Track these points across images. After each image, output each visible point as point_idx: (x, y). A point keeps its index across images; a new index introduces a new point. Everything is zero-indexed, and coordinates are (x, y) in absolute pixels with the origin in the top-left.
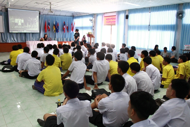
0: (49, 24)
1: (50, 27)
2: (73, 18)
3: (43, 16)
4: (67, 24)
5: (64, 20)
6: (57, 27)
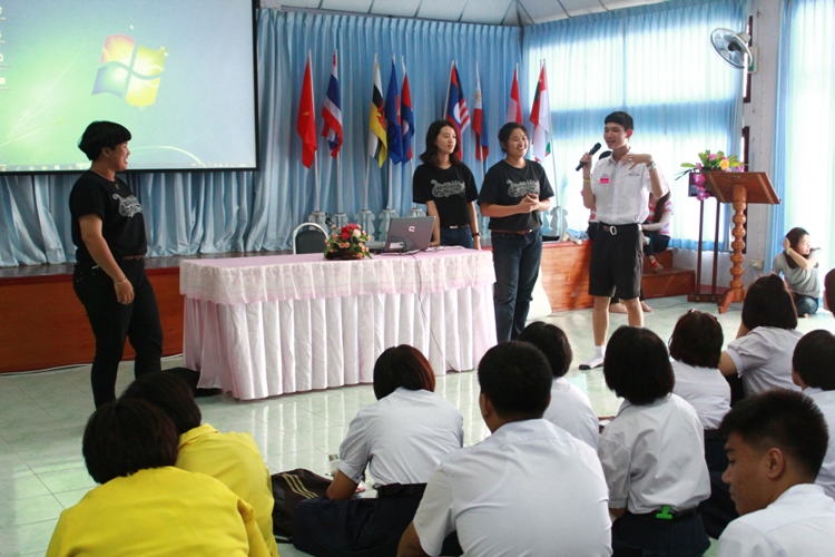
0: (333, 90)
1: (339, 117)
2: (522, 35)
3: (281, 20)
4: (472, 87)
5: (452, 58)
6: (399, 114)
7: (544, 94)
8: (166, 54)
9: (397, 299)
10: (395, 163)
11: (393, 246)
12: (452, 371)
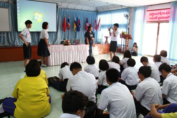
0: (68, 20)
1: (69, 25)
2: (97, 13)
3: (61, 10)
4: (90, 20)
5: (87, 16)
6: (78, 24)
7: (100, 22)
8: (43, 15)
9: (74, 52)
10: (78, 31)
11: (74, 44)
12: (82, 62)
